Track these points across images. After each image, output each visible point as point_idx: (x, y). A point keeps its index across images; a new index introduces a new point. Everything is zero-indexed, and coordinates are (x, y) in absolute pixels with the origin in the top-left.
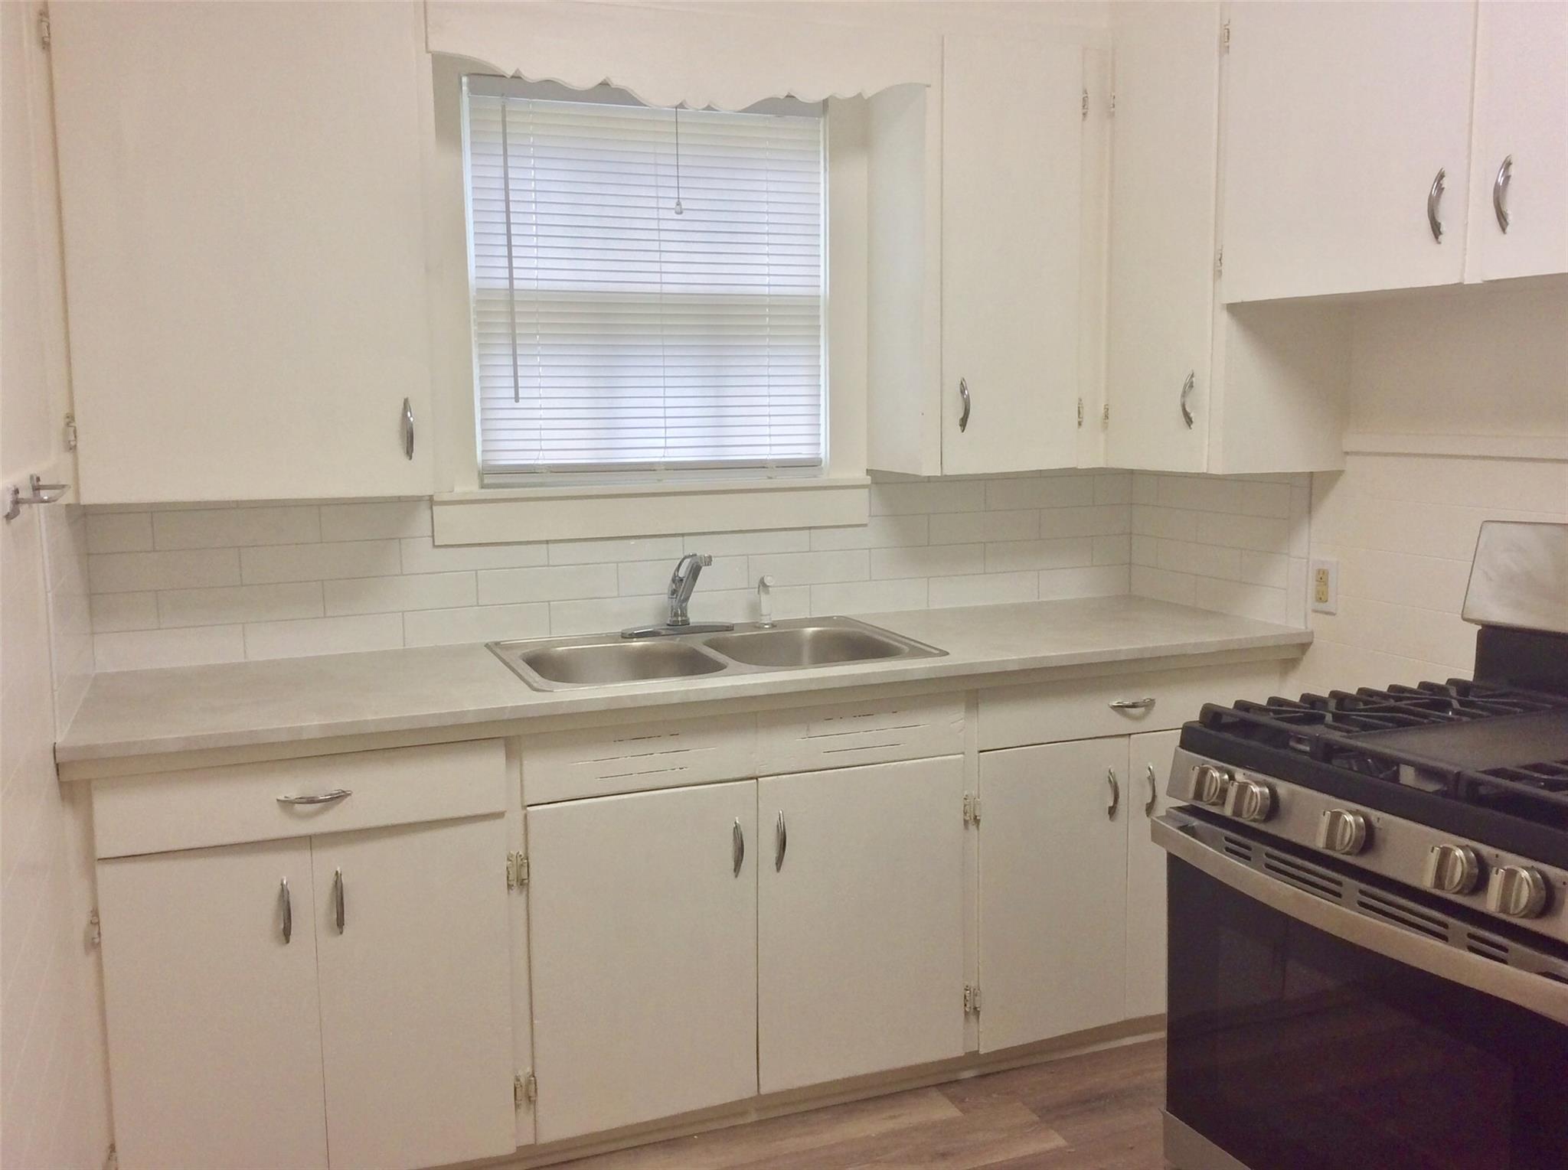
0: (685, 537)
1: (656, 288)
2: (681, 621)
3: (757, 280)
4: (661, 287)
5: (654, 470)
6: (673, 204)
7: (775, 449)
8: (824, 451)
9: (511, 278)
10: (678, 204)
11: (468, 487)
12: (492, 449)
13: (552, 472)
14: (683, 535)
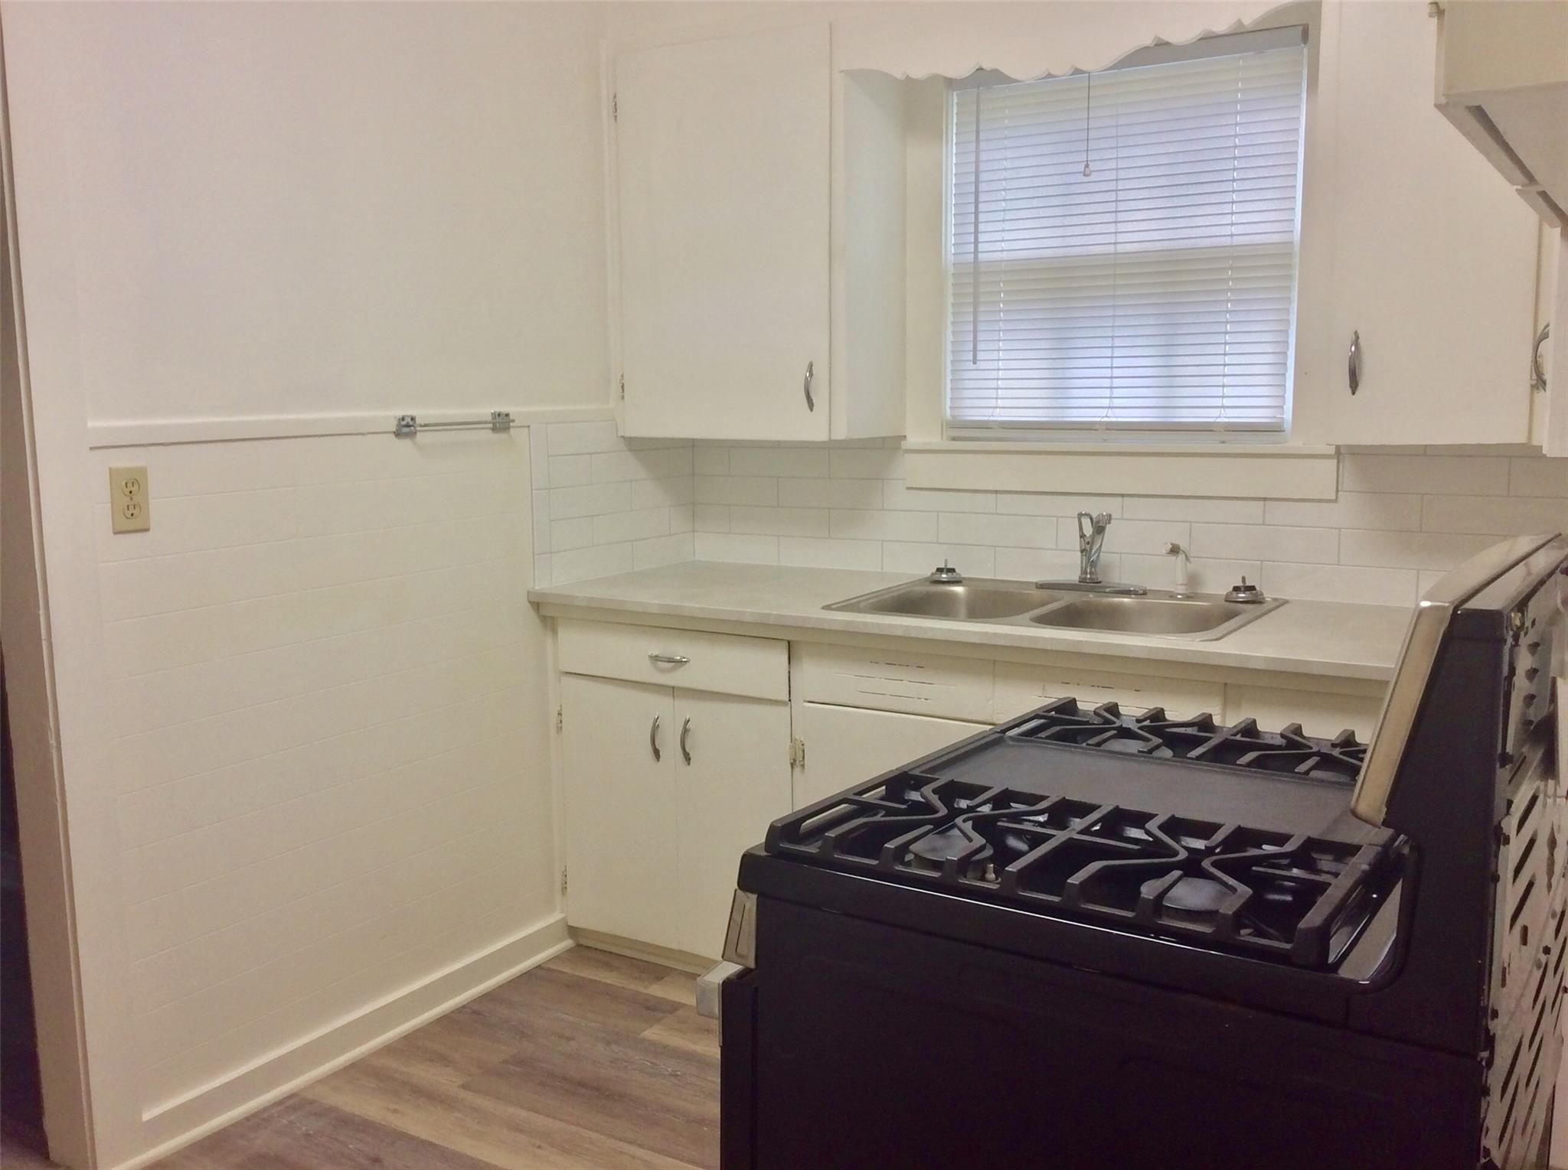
0: (1125, 498)
1: (1111, 249)
2: (1089, 579)
3: (1215, 231)
4: (1115, 247)
5: (1096, 430)
6: (1081, 168)
7: (1230, 412)
8: (1288, 415)
9: (976, 252)
10: (1087, 166)
11: (934, 439)
12: (958, 406)
13: (1002, 428)
14: (1123, 496)
